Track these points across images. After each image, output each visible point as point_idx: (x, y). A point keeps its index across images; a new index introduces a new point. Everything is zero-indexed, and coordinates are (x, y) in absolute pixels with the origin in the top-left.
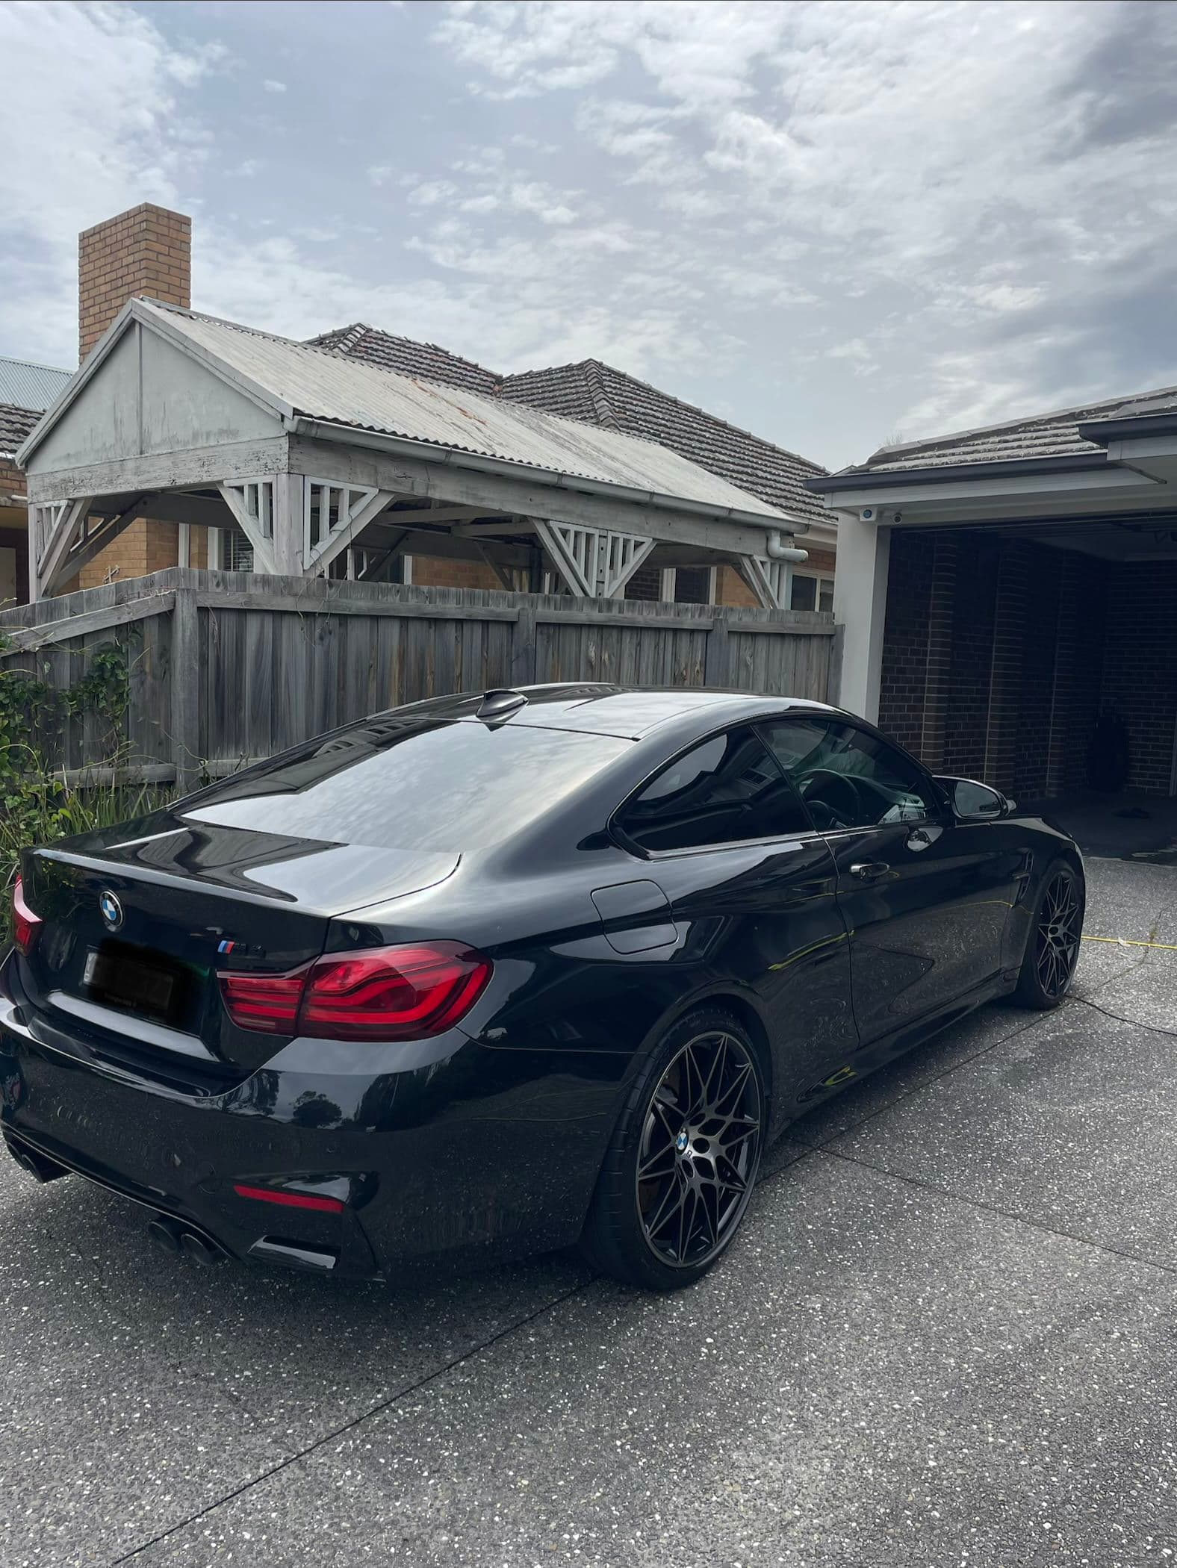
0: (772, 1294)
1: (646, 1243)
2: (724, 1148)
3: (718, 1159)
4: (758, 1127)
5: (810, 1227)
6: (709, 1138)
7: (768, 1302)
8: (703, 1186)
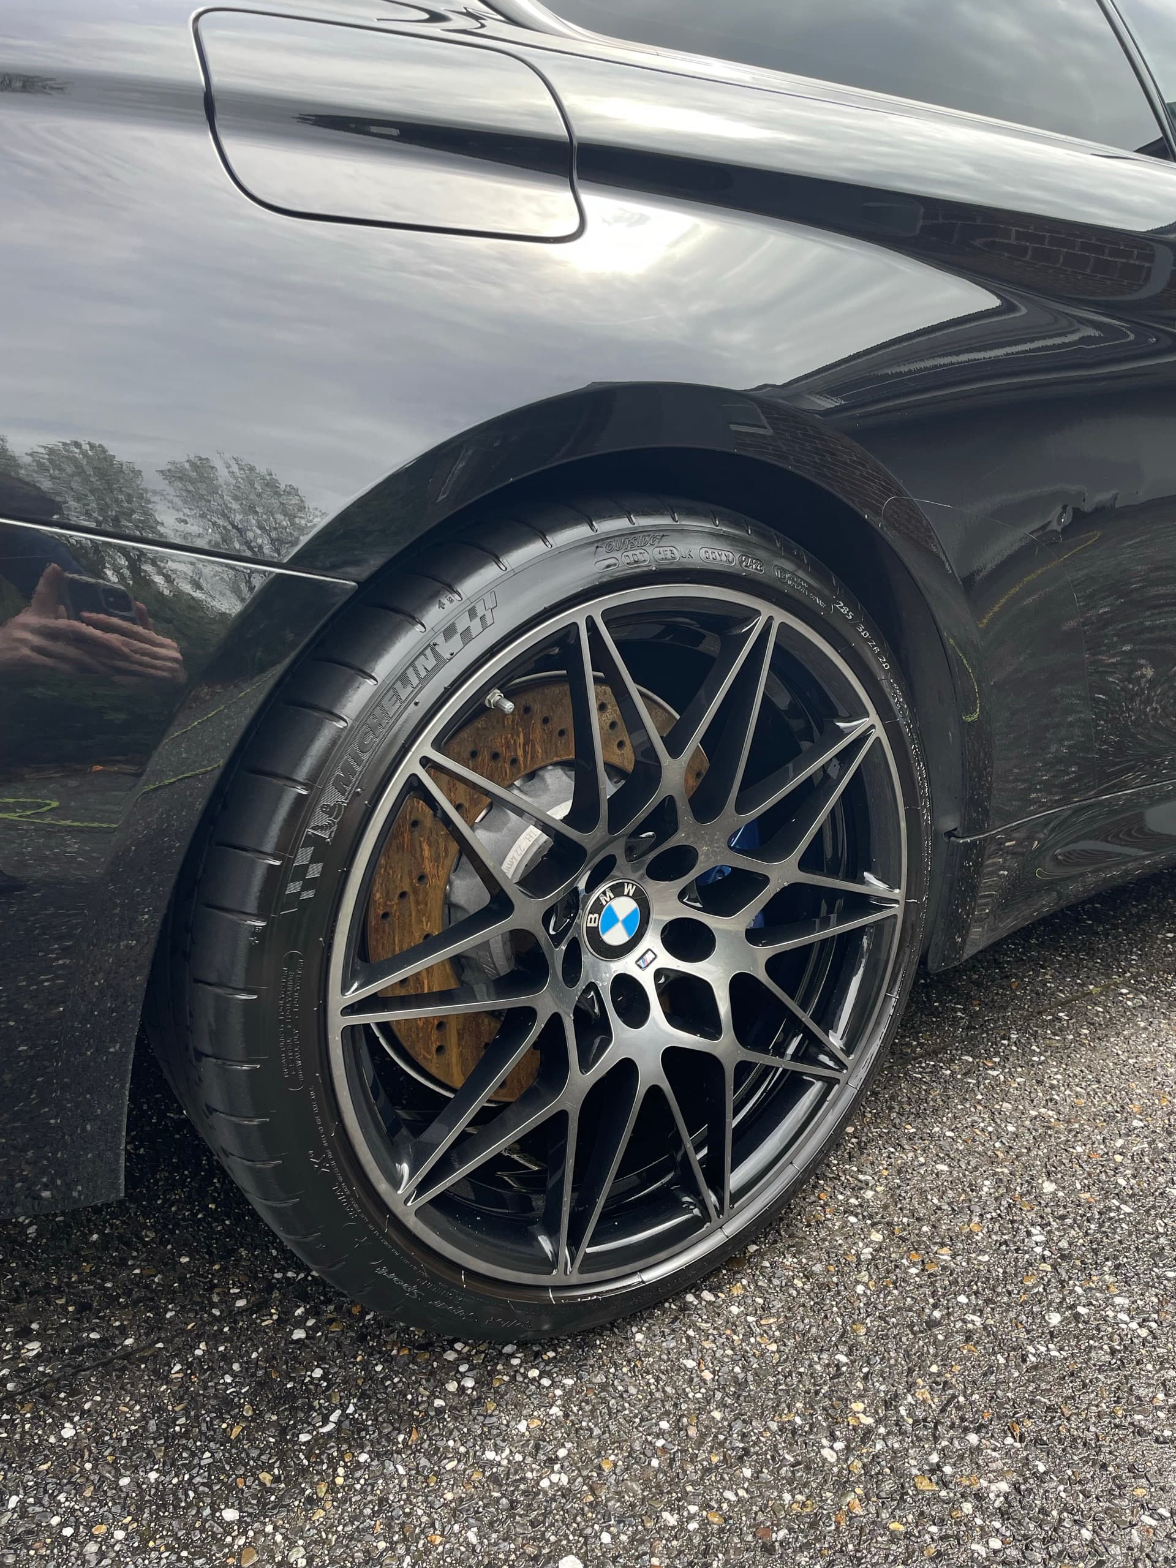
0: (858, 1406)
1: (397, 1223)
2: (764, 952)
3: (741, 985)
4: (897, 909)
5: (1049, 1187)
6: (711, 921)
7: (833, 1438)
8: (672, 1057)
